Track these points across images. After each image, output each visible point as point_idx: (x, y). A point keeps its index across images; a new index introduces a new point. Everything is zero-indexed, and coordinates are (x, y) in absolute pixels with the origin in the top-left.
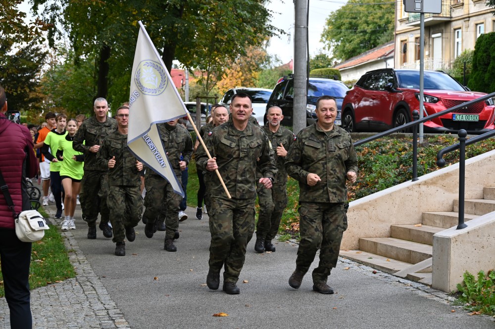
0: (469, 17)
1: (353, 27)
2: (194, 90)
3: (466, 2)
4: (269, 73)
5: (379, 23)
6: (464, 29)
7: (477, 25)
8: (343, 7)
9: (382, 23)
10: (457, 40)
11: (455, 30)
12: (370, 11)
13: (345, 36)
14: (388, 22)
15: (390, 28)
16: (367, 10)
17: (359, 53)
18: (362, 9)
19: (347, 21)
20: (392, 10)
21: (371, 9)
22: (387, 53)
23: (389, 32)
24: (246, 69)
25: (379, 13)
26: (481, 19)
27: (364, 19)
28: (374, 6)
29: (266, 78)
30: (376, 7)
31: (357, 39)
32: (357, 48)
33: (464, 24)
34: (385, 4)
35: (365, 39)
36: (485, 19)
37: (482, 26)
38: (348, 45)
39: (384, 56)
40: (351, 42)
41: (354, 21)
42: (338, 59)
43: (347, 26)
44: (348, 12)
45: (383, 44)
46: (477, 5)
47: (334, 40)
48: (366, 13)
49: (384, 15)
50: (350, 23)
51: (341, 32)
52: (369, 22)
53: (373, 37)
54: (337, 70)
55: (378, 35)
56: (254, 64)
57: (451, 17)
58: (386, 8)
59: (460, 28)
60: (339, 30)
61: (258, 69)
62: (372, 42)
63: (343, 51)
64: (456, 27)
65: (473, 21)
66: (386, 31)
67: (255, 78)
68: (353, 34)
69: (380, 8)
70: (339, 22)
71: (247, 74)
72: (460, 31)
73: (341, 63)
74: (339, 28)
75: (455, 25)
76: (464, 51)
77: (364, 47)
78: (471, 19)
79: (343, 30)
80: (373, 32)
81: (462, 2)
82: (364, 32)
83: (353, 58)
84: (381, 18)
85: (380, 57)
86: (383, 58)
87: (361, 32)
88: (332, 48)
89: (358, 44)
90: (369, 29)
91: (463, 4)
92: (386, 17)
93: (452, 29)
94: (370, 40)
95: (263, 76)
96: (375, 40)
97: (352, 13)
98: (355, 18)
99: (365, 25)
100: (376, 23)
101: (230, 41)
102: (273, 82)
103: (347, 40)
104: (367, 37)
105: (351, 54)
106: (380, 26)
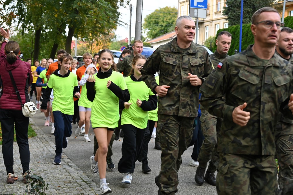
0: (212, 21)
1: (157, 23)
2: (79, 50)
3: (211, 14)
4: (116, 44)
5: (169, 22)
6: (210, 26)
7: (216, 24)
8: (152, 13)
9: (171, 21)
10: (206, 31)
11: (206, 26)
12: (165, 16)
13: (153, 27)
14: (173, 21)
15: (174, 24)
16: (164, 15)
17: (159, 36)
18: (161, 14)
19: (154, 20)
20: (176, 16)
21: (165, 15)
22: (173, 36)
23: (173, 26)
24: (104, 41)
25: (169, 17)
26: (218, 22)
27: (162, 19)
28: (167, 14)
29: (114, 46)
30: (168, 14)
31: (158, 29)
32: (158, 33)
33: (210, 24)
34: (172, 13)
35: (162, 29)
36: (220, 22)
37: (218, 25)
38: (153, 31)
39: (171, 37)
40: (155, 30)
41: (157, 20)
42: (149, 38)
43: (154, 22)
44: (154, 15)
45: (171, 32)
46: (217, 15)
47: (147, 29)
48: (163, 16)
49: (171, 18)
50: (155, 21)
51: (151, 25)
52: (165, 21)
53: (166, 28)
54: (149, 44)
55: (168, 27)
56: (108, 39)
57: (204, 20)
58: (173, 15)
59: (208, 26)
60: (150, 24)
61: (110, 41)
62: (165, 30)
63: (151, 34)
64: (206, 25)
65: (214, 23)
66: (172, 25)
67: (109, 46)
68: (156, 26)
69: (170, 14)
70: (150, 20)
71: (105, 44)
72: (208, 27)
73: (150, 40)
74: (150, 23)
75: (205, 24)
76: (210, 37)
77: (161, 33)
78: (213, 21)
79: (152, 24)
80: (166, 26)
81: (209, 13)
82: (162, 26)
83: (156, 38)
84: (170, 19)
85: (169, 38)
86: (170, 38)
87: (161, 25)
88: (146, 33)
89: (159, 31)
90: (164, 24)
91: (210, 14)
92: (172, 19)
93: (204, 26)
94: (164, 30)
95: (113, 45)
96: (167, 30)
97: (156, 16)
98: (157, 19)
99: (162, 22)
100: (168, 22)
101: (103, 27)
102: (118, 48)
103: (153, 29)
104: (163, 28)
105: (155, 36)
106: (169, 23)
